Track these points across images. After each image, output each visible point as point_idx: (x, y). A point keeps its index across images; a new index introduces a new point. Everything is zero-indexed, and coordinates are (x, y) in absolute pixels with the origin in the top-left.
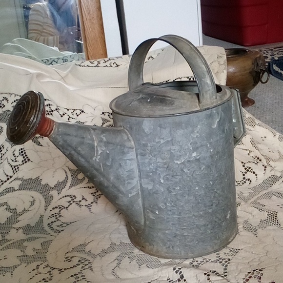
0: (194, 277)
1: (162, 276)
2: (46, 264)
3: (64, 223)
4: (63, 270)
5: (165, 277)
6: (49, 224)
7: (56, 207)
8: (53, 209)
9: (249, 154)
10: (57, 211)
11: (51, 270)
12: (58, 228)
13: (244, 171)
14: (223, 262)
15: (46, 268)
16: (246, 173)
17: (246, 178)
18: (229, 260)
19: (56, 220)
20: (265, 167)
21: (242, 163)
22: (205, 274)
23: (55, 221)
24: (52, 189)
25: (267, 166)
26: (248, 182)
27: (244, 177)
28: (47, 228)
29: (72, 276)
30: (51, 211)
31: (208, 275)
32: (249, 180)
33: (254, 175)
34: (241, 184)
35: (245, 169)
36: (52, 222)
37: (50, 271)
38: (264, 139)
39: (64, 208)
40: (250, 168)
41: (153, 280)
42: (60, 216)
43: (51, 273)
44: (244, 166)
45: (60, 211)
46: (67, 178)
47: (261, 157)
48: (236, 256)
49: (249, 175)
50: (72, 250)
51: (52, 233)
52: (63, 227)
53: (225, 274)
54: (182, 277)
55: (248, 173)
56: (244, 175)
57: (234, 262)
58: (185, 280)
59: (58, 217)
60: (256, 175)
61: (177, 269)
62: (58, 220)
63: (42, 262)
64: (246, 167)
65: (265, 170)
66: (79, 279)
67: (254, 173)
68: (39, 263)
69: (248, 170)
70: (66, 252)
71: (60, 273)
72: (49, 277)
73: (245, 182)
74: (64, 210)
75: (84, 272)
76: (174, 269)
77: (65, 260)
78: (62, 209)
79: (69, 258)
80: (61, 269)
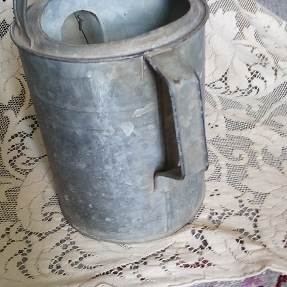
0: (221, 243)
1: (177, 241)
2: (17, 225)
3: (31, 159)
4: (43, 235)
5: (182, 243)
6: (11, 161)
7: (17, 135)
8: (13, 137)
9: (252, 52)
10: (18, 140)
11: (27, 235)
12: (24, 167)
13: (250, 76)
14: (251, 215)
15: (19, 233)
16: (252, 78)
17: (253, 86)
18: (257, 211)
19: (19, 154)
20: (276, 71)
21: (248, 65)
22: (237, 240)
23: (18, 156)
24: (6, 108)
25: (278, 69)
26: (255, 91)
27: (250, 83)
28: (9, 167)
29: (58, 245)
30: (10, 140)
31: (242, 242)
32: (256, 88)
33: (263, 81)
34: (246, 93)
35: (252, 73)
36: (15, 158)
37: (26, 238)
38: (266, 29)
39: (27, 135)
40: (257, 72)
41: (166, 247)
42: (24, 148)
43: (28, 240)
44: (249, 70)
45: (22, 140)
46: (23, 91)
47: (267, 56)
48: (265, 204)
49: (256, 82)
50: (49, 201)
51: (17, 175)
52: (30, 164)
53: (258, 234)
54: (205, 243)
55: (255, 79)
56: (250, 81)
57: (265, 215)
58: (210, 248)
59: (20, 149)
60: (265, 81)
61: (197, 232)
62: (22, 154)
63: (12, 223)
64: (252, 71)
65: (276, 74)
66: (68, 249)
67: (263, 78)
68: (8, 224)
69: (255, 75)
70: (42, 206)
71: (40, 240)
72: (26, 246)
73: (251, 90)
74: (27, 138)
75: (72, 236)
76: (193, 232)
77: (44, 218)
78: (25, 137)
79: (48, 215)
80: (41, 234)
